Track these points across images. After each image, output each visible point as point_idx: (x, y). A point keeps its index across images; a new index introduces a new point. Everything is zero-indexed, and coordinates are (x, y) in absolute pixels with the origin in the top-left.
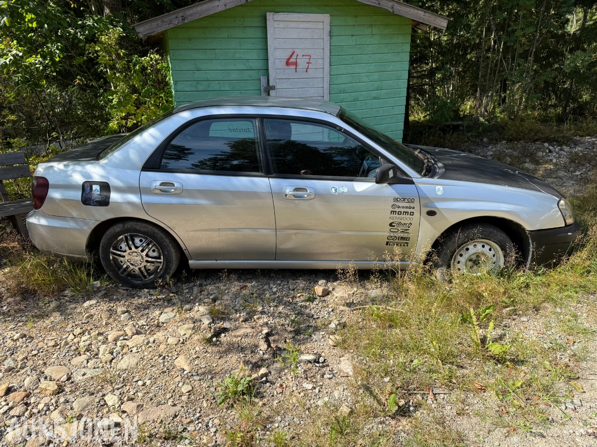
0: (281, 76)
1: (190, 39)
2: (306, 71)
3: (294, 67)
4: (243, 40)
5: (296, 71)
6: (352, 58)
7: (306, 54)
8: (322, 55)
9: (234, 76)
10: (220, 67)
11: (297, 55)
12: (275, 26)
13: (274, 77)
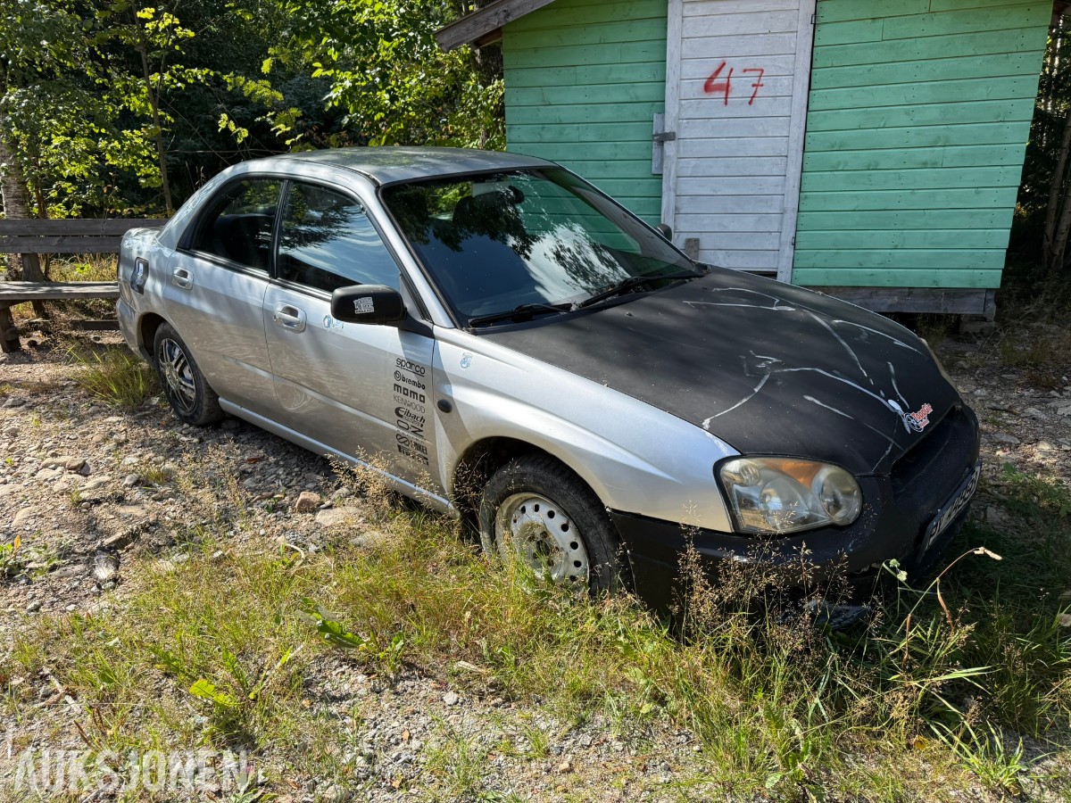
0: (691, 114)
1: (536, 50)
2: (750, 103)
3: (723, 94)
4: (629, 45)
5: (726, 103)
6: (870, 70)
7: (752, 67)
8: (791, 66)
9: (606, 113)
10: (582, 99)
11: (732, 70)
12: (686, 13)
13: (674, 115)
